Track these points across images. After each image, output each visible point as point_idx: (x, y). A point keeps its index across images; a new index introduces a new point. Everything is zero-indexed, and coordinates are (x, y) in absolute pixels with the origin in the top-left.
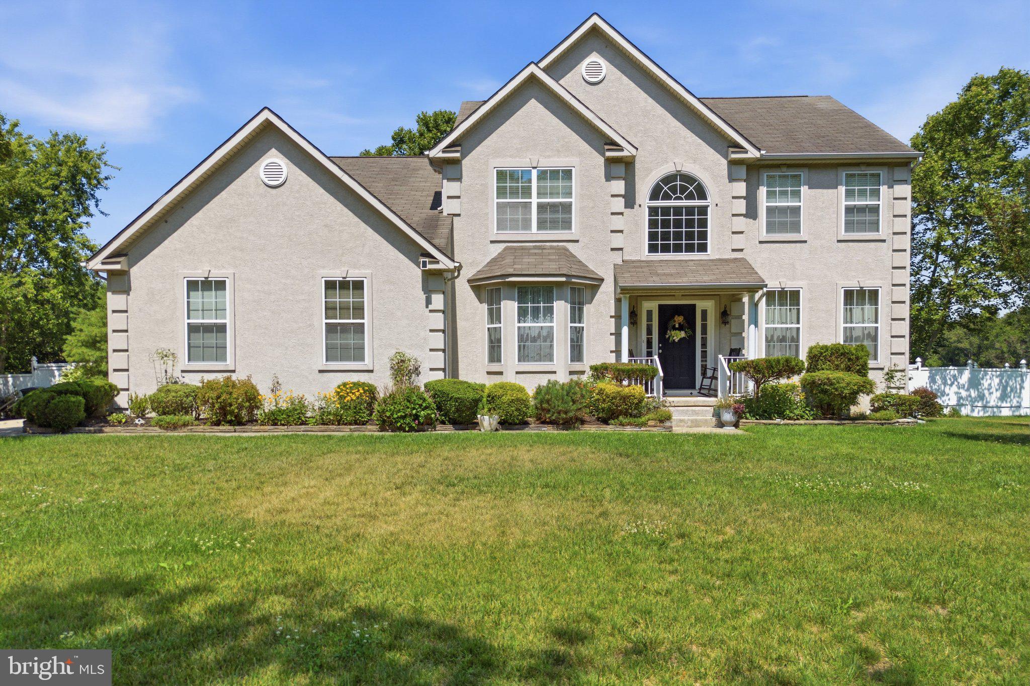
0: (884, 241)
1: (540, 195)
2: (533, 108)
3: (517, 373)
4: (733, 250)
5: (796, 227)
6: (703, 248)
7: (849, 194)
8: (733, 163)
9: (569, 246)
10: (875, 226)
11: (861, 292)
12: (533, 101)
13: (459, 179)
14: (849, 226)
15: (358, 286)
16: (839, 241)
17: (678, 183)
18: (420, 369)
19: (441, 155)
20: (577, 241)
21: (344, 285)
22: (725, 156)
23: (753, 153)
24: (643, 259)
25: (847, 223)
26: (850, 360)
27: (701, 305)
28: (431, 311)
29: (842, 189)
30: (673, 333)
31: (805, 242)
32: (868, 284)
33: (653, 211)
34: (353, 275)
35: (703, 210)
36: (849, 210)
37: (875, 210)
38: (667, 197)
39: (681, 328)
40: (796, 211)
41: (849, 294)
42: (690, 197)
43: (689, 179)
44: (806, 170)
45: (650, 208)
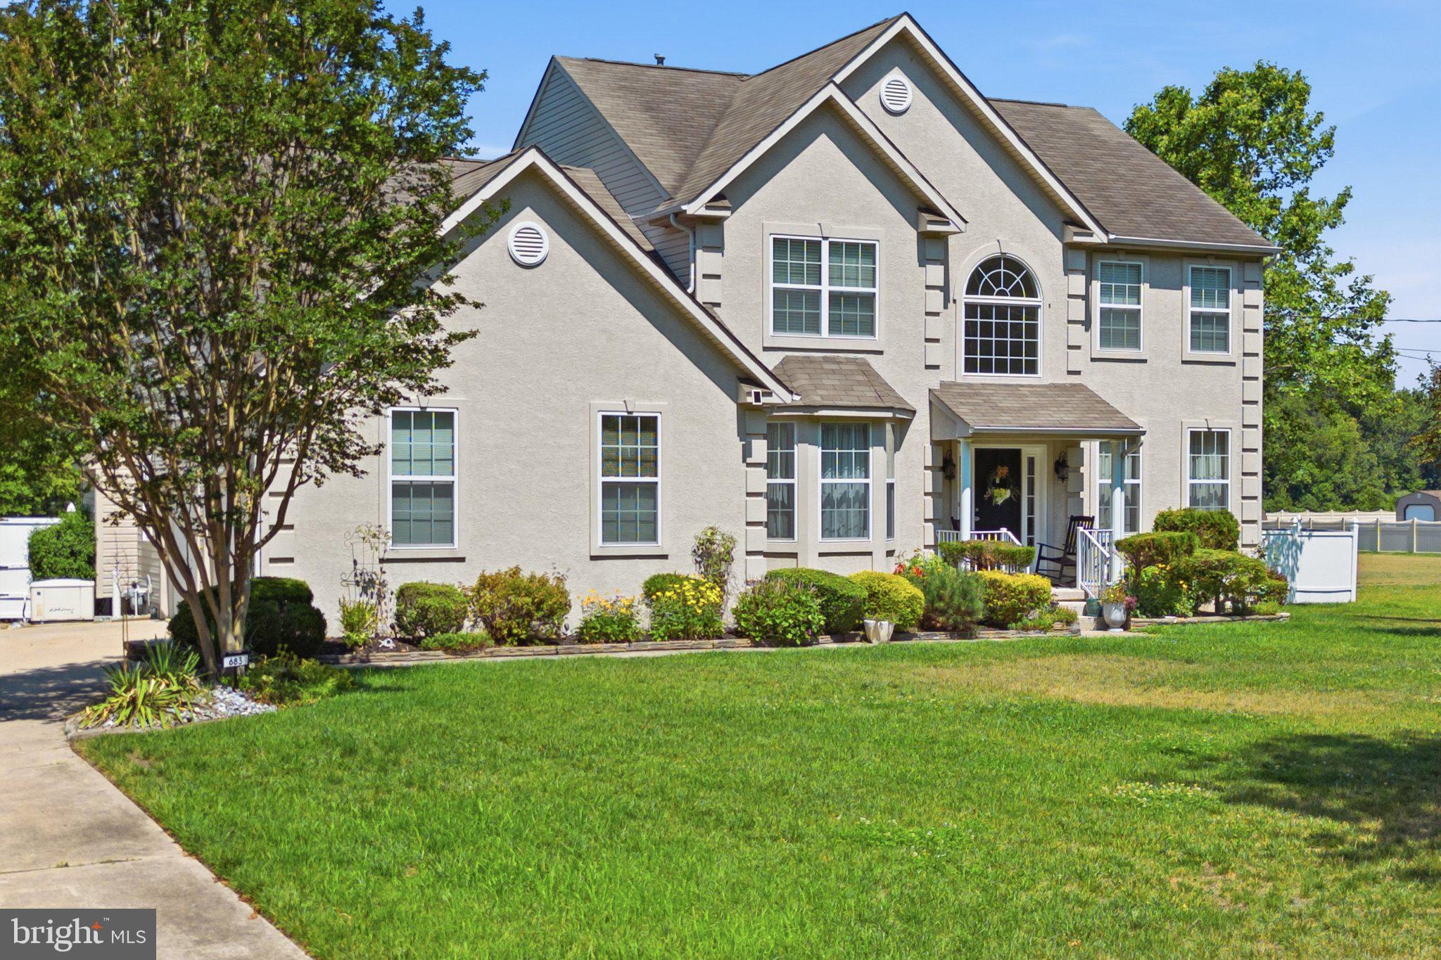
0: (1233, 364)
1: (832, 281)
2: (823, 147)
3: (821, 555)
4: (1070, 373)
5: (1134, 340)
6: (1032, 368)
7: (1196, 296)
8: (1069, 247)
9: (871, 359)
10: (1223, 343)
11: (1209, 434)
12: (823, 137)
13: (719, 248)
14: (1196, 342)
15: (650, 424)
16: (1184, 362)
17: (1002, 270)
18: (733, 553)
19: (703, 212)
20: (881, 353)
21: (630, 423)
22: (1060, 236)
23: (1099, 237)
24: (959, 381)
25: (1194, 337)
26: (1221, 533)
27: (1027, 451)
28: (749, 465)
29: (1187, 290)
30: (996, 491)
31: (1145, 361)
32: (1217, 425)
33: (971, 309)
34: (641, 408)
35: (1032, 312)
36: (1196, 318)
37: (1223, 320)
38: (987, 291)
39: (1004, 484)
40: (1134, 316)
41: (1195, 436)
42: (1016, 292)
43: (1014, 265)
44: (1147, 259)
45: (967, 305)
